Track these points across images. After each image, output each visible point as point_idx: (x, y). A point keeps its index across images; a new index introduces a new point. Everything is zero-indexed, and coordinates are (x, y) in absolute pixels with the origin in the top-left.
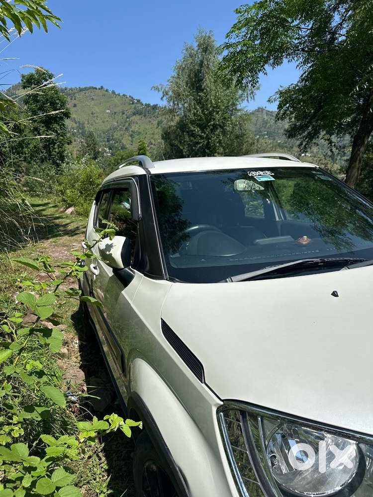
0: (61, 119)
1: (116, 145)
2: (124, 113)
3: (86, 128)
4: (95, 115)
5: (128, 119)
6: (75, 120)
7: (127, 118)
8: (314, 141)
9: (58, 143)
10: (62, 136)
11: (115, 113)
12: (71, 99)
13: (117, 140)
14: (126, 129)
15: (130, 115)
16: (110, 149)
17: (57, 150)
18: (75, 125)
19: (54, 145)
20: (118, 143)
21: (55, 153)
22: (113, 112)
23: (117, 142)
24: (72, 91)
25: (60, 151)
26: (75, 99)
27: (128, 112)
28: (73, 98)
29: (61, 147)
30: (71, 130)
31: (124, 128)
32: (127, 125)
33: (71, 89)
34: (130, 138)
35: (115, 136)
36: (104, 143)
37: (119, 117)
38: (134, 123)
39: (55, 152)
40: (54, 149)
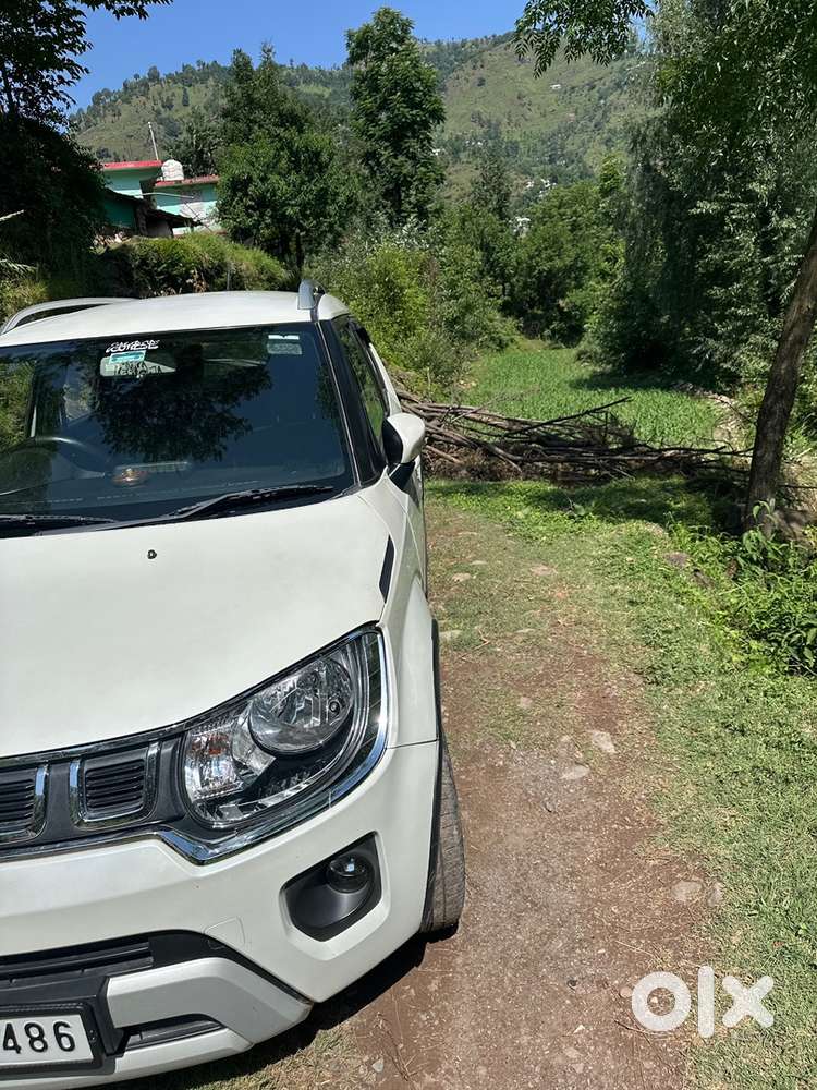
0: (425, 125)
1: (570, 168)
2: (593, 88)
3: (504, 136)
4: (525, 100)
5: (602, 102)
6: (480, 118)
7: (601, 98)
9: (416, 183)
10: (424, 165)
11: (573, 88)
12: (474, 68)
13: (573, 157)
14: (596, 126)
15: (609, 88)
16: (554, 180)
17: (412, 199)
18: (480, 131)
19: (408, 189)
20: (574, 165)
21: (408, 206)
22: (568, 88)
23: (573, 162)
24: (477, 46)
25: (419, 201)
26: (482, 66)
27: (604, 84)
28: (479, 64)
29: (423, 193)
30: (470, 143)
31: (592, 125)
32: (599, 115)
33: (475, 43)
34: (604, 148)
35: (569, 148)
36: (541, 167)
37: (580, 99)
38: (616, 108)
39: (410, 203)
40: (408, 196)
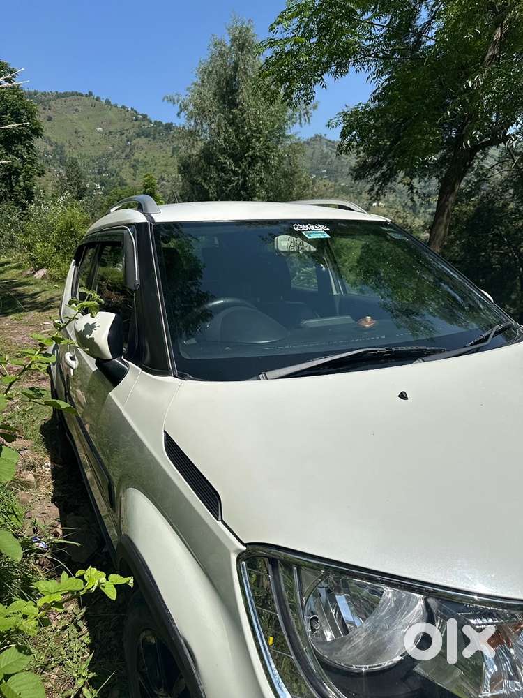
0: (29, 137)
1: (112, 178)
2: (123, 134)
3: (67, 153)
4: (80, 134)
5: (129, 143)
6: (50, 140)
7: (128, 141)
8: (389, 185)
9: (24, 174)
10: (29, 163)
11: (110, 132)
12: (44, 109)
13: (113, 173)
14: (126, 156)
15: (132, 136)
16: (102, 185)
17: (21, 184)
18: (50, 148)
19: (18, 177)
20: (114, 177)
21: (18, 188)
22: (108, 132)
23: (113, 175)
24: (45, 96)
25: (27, 186)
26: (49, 109)
27: (129, 133)
28: (47, 108)
29: (29, 181)
30: (44, 155)
31: (124, 155)
32: (127, 150)
33: (44, 94)
34: (132, 170)
35: (110, 167)
36: (93, 176)
37: (116, 139)
38: (137, 148)
39: (20, 186)
40: (19, 182)
